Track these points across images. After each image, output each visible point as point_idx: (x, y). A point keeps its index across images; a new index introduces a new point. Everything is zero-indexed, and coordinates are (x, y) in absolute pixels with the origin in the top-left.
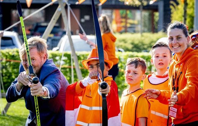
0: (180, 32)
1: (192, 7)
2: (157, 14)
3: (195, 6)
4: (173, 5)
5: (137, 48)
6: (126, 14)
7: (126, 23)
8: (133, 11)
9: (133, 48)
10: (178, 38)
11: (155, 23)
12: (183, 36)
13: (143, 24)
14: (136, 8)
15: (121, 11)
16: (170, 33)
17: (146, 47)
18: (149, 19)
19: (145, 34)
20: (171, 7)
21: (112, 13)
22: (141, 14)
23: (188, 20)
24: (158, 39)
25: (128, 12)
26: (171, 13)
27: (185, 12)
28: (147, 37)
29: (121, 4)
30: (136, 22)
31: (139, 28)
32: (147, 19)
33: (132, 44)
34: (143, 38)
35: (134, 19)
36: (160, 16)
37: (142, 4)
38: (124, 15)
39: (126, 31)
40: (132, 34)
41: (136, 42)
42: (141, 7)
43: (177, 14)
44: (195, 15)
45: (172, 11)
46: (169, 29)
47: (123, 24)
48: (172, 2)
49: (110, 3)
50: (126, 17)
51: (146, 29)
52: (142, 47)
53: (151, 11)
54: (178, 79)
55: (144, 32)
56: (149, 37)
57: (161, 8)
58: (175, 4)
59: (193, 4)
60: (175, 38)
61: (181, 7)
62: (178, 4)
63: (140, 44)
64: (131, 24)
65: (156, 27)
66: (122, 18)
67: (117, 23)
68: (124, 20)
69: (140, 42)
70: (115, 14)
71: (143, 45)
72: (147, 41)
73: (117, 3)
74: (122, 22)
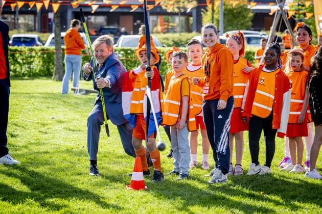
0: (212, 31)
1: (218, 13)
2: (191, 19)
3: (220, 13)
4: (203, 11)
5: (177, 44)
6: (168, 19)
7: (168, 25)
8: (173, 17)
9: (173, 44)
10: (211, 35)
11: (190, 26)
12: (214, 34)
13: (181, 26)
14: (176, 14)
15: (164, 17)
16: (204, 32)
17: (183, 43)
18: (186, 23)
19: (183, 34)
20: (202, 13)
21: (157, 18)
22: (180, 19)
23: (215, 23)
24: (192, 37)
25: (170, 17)
26: (202, 18)
27: (213, 17)
28: (184, 36)
29: (165, 11)
30: (175, 25)
31: (178, 29)
32: (184, 22)
33: (173, 41)
34: (181, 37)
35: (174, 22)
36: (193, 20)
37: (180, 11)
38: (166, 20)
39: (168, 32)
40: (173, 33)
41: (176, 40)
42: (179, 14)
43: (207, 18)
44: (220, 19)
45: (203, 16)
46: (203, 29)
47: (166, 27)
48: (202, 9)
49: (155, 11)
50: (168, 21)
51: (183, 30)
52: (180, 44)
53: (186, 17)
54: (210, 66)
55: (182, 32)
56: (185, 36)
57: (194, 14)
58: (205, 11)
59: (219, 11)
60: (208, 35)
61: (209, 13)
62: (207, 11)
63: (179, 41)
64: (172, 26)
65: (191, 29)
66: (165, 21)
67: (161, 25)
68: (166, 23)
69: (179, 40)
70: (160, 19)
71: (181, 42)
72: (184, 39)
73: (161, 11)
74: (165, 25)
